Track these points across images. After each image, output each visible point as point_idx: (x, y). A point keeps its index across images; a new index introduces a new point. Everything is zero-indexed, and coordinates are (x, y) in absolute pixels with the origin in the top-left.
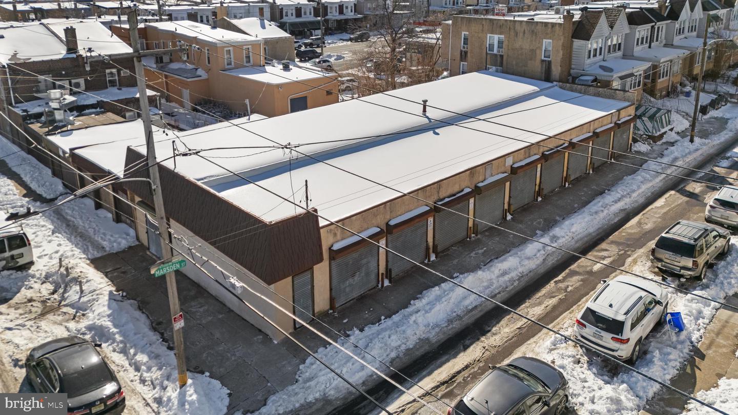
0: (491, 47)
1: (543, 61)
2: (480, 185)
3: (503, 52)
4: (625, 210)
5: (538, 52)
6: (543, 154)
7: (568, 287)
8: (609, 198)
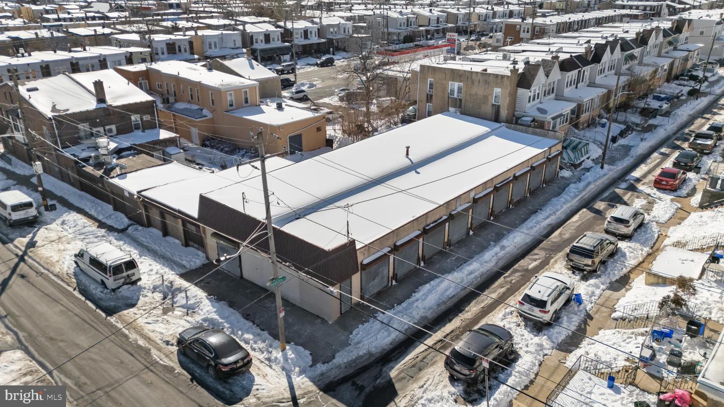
0: (452, 91)
1: (493, 105)
2: (453, 213)
3: (462, 96)
4: (551, 224)
5: (490, 97)
6: (495, 186)
7: (512, 280)
8: (540, 216)
